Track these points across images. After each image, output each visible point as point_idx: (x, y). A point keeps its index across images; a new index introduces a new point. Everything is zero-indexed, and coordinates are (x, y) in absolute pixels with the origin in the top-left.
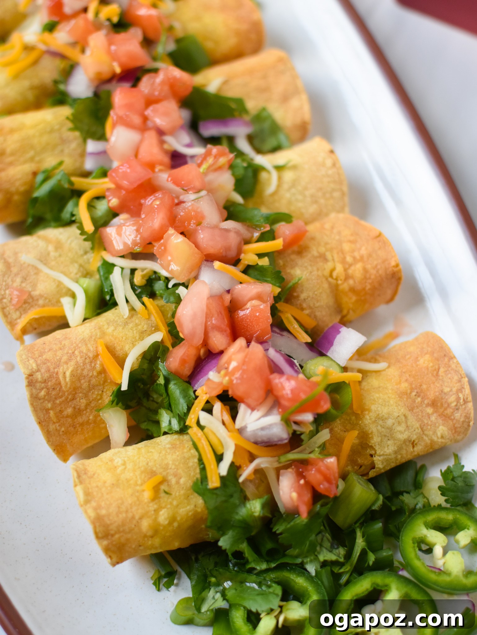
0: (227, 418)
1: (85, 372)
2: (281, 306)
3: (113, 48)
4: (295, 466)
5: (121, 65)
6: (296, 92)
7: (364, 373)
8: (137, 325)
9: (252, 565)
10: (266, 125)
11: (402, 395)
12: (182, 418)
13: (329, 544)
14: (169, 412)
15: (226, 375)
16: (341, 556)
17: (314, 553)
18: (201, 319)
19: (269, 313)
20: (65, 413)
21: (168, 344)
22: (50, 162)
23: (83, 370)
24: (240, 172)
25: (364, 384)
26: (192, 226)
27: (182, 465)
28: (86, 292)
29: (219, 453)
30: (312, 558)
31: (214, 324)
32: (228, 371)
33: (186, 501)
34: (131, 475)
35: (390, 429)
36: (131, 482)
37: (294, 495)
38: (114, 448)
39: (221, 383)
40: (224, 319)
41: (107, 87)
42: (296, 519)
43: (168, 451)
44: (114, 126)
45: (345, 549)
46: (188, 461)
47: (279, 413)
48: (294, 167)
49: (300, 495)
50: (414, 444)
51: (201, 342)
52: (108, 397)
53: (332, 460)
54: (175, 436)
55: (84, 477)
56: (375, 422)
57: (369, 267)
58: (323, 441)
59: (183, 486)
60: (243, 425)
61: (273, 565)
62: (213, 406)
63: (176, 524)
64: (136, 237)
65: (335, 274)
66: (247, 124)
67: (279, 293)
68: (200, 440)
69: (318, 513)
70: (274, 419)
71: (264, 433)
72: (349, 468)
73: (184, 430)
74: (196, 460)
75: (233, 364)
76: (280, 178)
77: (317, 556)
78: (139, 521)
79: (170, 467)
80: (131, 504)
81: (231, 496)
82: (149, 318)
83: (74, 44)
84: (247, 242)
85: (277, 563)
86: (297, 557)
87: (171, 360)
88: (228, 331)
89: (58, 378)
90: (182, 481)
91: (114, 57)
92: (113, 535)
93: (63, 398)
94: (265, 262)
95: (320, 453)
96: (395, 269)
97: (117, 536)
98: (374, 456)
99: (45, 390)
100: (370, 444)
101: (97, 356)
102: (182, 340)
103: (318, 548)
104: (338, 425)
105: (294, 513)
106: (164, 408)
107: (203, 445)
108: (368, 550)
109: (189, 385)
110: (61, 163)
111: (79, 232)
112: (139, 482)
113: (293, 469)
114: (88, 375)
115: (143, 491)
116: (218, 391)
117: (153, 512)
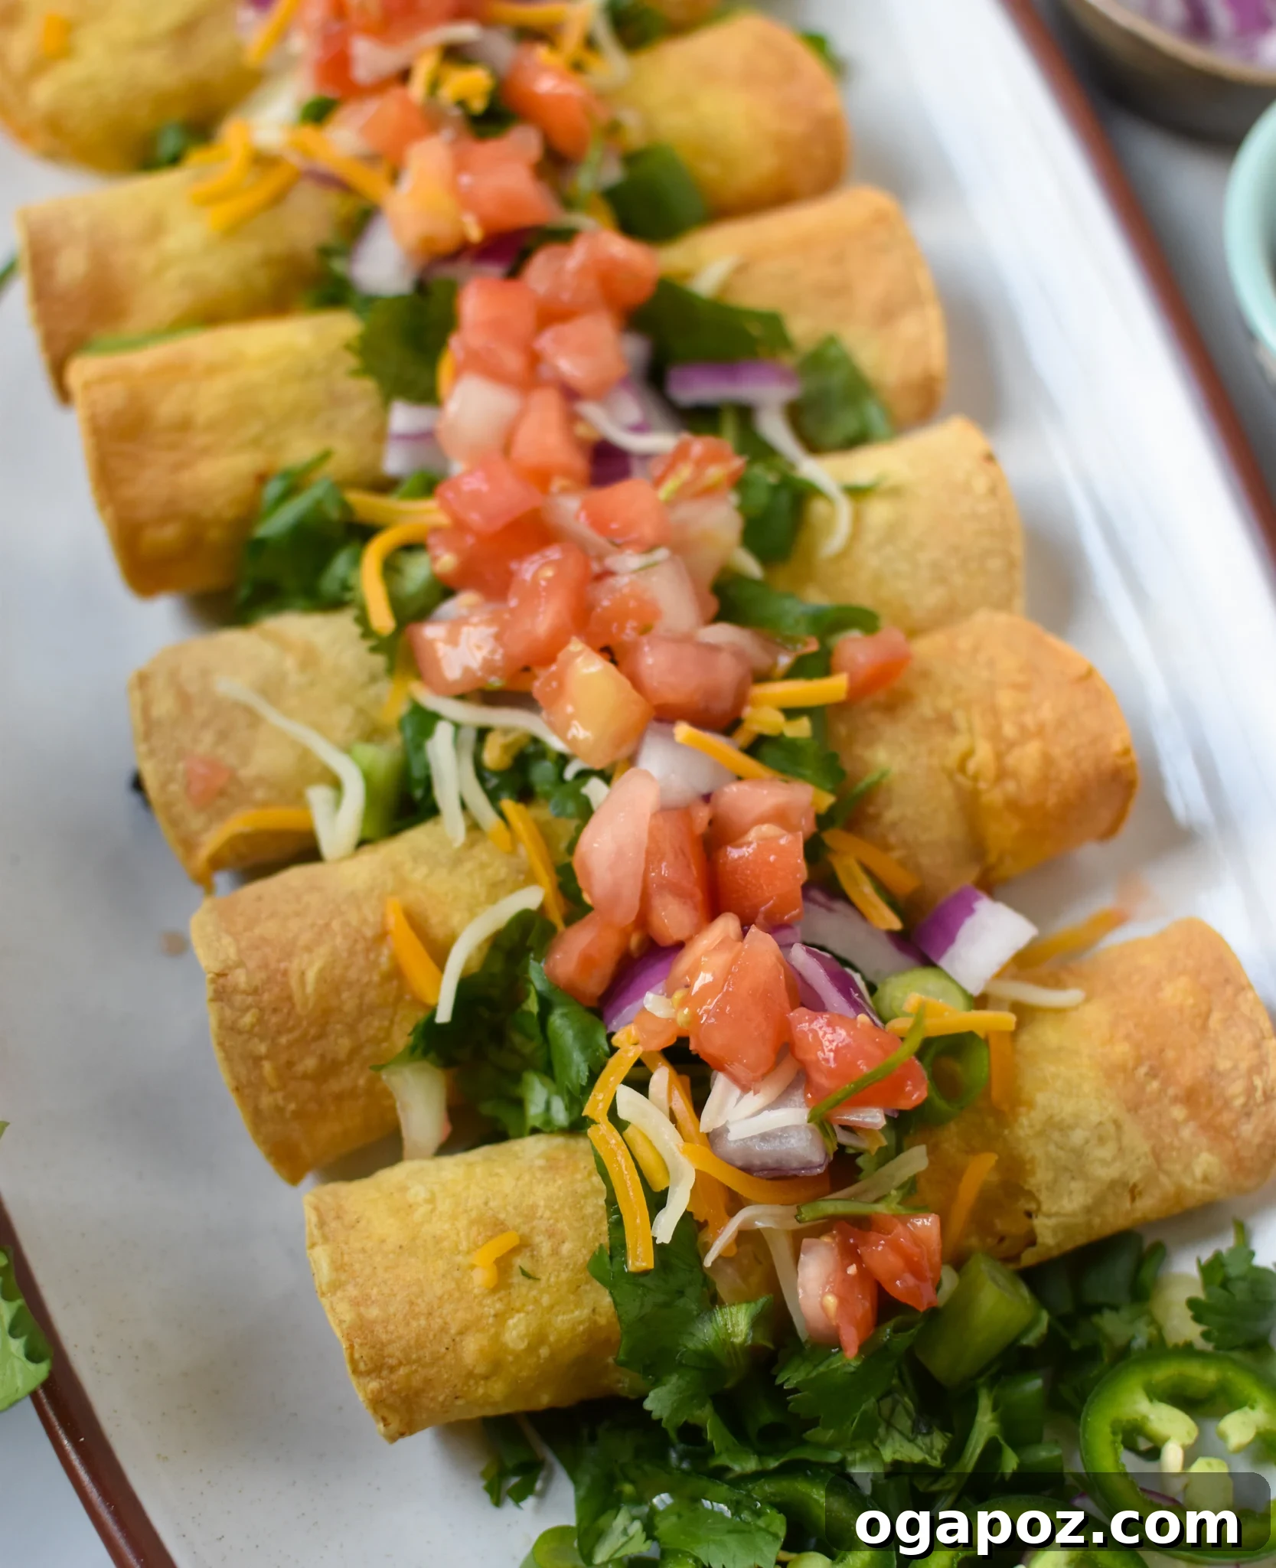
0: (682, 1105)
1: (353, 974)
2: (834, 837)
3: (465, 180)
4: (840, 1232)
5: (483, 221)
6: (914, 299)
7: (1024, 1013)
8: (483, 866)
9: (722, 1460)
10: (836, 379)
11: (1113, 1072)
12: (577, 1098)
13: (909, 1423)
14: (548, 1080)
15: (683, 1003)
16: (935, 1452)
17: (871, 1442)
18: (634, 863)
19: (799, 857)
20: (300, 1068)
21: (556, 917)
22: (299, 450)
23: (347, 968)
24: (760, 498)
25: (1025, 1038)
26: (629, 634)
27: (567, 1211)
28: (368, 778)
29: (658, 1187)
30: (867, 1452)
31: (663, 877)
32: (689, 992)
33: (572, 1297)
34: (447, 1226)
35: (1079, 1153)
36: (446, 1244)
37: (831, 1301)
38: (412, 1158)
39: (672, 1021)
40: (689, 866)
41: (448, 272)
42: (832, 1359)
43: (539, 1175)
44: (458, 373)
45: (946, 1437)
46: (582, 1202)
47: (807, 1102)
48: (895, 492)
49: (842, 1301)
50: (1134, 1193)
51: (633, 918)
52: (402, 1038)
53: (927, 1223)
54: (559, 1141)
55: (334, 1225)
56: (1041, 1134)
57: (1057, 751)
58: (911, 1174)
59: (567, 1261)
60: (719, 1124)
61: (773, 1464)
62: (651, 1075)
63: (544, 1352)
64: (493, 652)
65: (972, 766)
66: (786, 377)
67: (832, 809)
68: (614, 1154)
69: (885, 1348)
70: (793, 1116)
71: (766, 1147)
72: (974, 1241)
73: (578, 1126)
74: (602, 1202)
75: (704, 978)
76: (858, 519)
77: (877, 1448)
78: (458, 1339)
79: (539, 1214)
80: (440, 1298)
81: (681, 1293)
82: (513, 851)
83: (371, 159)
84: (762, 677)
85: (782, 1460)
86: (830, 1447)
87: (558, 957)
88: (699, 895)
89: (285, 985)
90: (566, 1248)
91: (466, 200)
92: (392, 1369)
93: (296, 1034)
94: (801, 729)
95: (900, 1203)
96: (1121, 762)
97: (402, 1371)
98: (1034, 1216)
99: (254, 1011)
100: (1027, 1187)
101: (382, 936)
102: (588, 909)
103: (882, 1431)
104: (951, 1138)
105: (829, 1343)
106: (536, 1069)
107: (620, 1166)
108: (1002, 1442)
109: (596, 1019)
110: (325, 456)
111: (356, 630)
112: (464, 1246)
113: (834, 1237)
114: (358, 980)
115: (473, 1267)
116: (666, 1040)
117: (491, 1320)
